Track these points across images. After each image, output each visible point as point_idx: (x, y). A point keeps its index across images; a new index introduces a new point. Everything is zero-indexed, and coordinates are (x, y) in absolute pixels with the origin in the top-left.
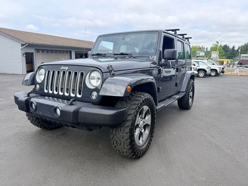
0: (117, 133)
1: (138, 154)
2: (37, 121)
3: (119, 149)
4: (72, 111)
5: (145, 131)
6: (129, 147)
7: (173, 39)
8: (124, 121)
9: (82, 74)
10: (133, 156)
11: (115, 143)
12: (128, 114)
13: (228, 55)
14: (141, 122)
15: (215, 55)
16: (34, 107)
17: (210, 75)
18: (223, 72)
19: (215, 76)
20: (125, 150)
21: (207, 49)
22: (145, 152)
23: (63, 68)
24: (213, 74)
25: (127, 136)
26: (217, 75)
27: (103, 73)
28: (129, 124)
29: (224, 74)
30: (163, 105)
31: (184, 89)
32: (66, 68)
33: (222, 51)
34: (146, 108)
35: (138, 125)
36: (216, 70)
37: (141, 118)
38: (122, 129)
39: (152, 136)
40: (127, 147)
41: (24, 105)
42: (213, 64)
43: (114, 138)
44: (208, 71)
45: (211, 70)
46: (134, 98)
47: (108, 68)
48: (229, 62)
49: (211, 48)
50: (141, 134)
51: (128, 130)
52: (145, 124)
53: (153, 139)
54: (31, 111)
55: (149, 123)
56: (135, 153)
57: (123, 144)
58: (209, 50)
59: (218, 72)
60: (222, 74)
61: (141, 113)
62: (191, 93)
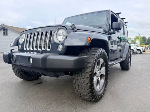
0: (79, 78)
1: (96, 97)
2: (19, 74)
3: (80, 93)
4: (41, 58)
5: (101, 79)
6: (89, 90)
7: (117, 19)
8: (84, 68)
9: (51, 33)
10: (92, 99)
11: (77, 87)
12: (88, 62)
13: (146, 42)
14: (98, 72)
15: (138, 42)
16: (14, 59)
17: (136, 53)
18: (144, 51)
19: (139, 54)
20: (85, 94)
21: (132, 39)
22: (102, 97)
23: (37, 30)
24: (138, 52)
25: (87, 81)
26: (141, 53)
27: (67, 29)
28: (89, 70)
29: (145, 52)
30: (113, 63)
31: (125, 55)
32: (40, 30)
33: (142, 40)
34: (102, 61)
35: (96, 73)
36: (140, 50)
37: (98, 68)
38: (83, 74)
39: (106, 85)
40: (87, 91)
41: (7, 58)
42: (138, 46)
43: (76, 83)
44: (135, 51)
45: (137, 50)
46: (92, 50)
47: (71, 27)
48: (147, 47)
49: (135, 38)
50: (98, 82)
51: (88, 75)
52: (101, 74)
53: (107, 87)
54: (12, 63)
55: (104, 74)
56: (94, 96)
57: (84, 88)
58: (133, 39)
59: (142, 51)
60: (144, 52)
61: (98, 64)
62: (129, 59)
